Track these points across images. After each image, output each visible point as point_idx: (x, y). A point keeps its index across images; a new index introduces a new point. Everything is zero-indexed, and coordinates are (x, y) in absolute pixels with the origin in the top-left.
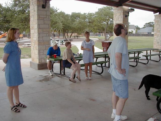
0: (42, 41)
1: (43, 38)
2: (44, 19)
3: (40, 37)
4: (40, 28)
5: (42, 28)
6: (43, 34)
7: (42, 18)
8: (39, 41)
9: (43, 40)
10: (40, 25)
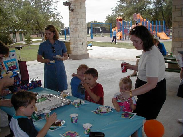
0: (177, 37)
1: (178, 33)
2: (181, 10)
3: (175, 32)
4: (176, 21)
5: (178, 21)
6: (180, 28)
7: (179, 8)
8: (173, 36)
9: (179, 36)
10: (176, 18)
